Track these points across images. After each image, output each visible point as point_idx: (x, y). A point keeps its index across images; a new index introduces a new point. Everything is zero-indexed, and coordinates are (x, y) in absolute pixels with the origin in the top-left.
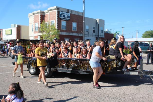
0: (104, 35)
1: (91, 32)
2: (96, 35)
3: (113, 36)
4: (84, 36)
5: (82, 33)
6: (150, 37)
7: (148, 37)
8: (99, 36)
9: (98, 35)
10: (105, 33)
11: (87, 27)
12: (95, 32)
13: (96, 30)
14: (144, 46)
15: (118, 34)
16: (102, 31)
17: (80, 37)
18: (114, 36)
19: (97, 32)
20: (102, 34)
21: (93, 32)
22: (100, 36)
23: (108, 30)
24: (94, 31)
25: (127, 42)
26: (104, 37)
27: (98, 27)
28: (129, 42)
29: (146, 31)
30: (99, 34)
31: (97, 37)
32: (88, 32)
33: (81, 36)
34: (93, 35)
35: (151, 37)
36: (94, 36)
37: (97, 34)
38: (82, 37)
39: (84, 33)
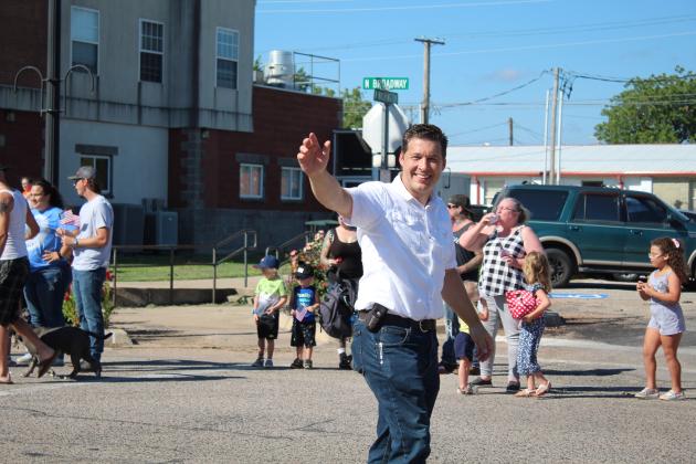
0: (246, 106)
1: (122, 74)
2: (167, 110)
3: (337, 123)
4: (56, 115)
5: (30, 83)
6: (669, 141)
7: (656, 140)
8: (205, 121)
9: (194, 111)
10: (256, 91)
11: (82, 26)
12: (158, 80)
13: (173, 58)
14: (624, 218)
15: (387, 98)
16: (228, 72)
17: (12, 117)
18: (346, 121)
19: (184, 80)
20: (226, 99)
21: (145, 77)
22: (215, 112)
23: (286, 55)
24: (151, 69)
25: (466, 179)
26: (246, 126)
27: (187, 23)
28: (484, 180)
29: (638, 83)
30: (205, 101)
31: (180, 122)
32: (94, 69)
33: (19, 113)
34: (140, 107)
35: (681, 138)
36: (146, 114)
37: (184, 101)
38: (35, 119)
39: (56, 83)
